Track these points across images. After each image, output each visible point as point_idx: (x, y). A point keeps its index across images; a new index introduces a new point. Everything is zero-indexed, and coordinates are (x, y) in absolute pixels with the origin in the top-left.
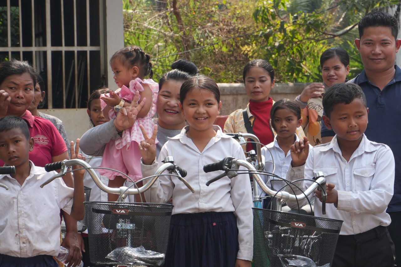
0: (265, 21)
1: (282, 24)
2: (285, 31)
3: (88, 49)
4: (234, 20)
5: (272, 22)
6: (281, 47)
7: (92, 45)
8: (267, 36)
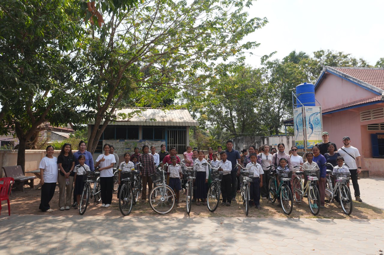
4: (206, 141)
5: (212, 141)
6: (213, 145)
7: (184, 144)
8: (211, 143)
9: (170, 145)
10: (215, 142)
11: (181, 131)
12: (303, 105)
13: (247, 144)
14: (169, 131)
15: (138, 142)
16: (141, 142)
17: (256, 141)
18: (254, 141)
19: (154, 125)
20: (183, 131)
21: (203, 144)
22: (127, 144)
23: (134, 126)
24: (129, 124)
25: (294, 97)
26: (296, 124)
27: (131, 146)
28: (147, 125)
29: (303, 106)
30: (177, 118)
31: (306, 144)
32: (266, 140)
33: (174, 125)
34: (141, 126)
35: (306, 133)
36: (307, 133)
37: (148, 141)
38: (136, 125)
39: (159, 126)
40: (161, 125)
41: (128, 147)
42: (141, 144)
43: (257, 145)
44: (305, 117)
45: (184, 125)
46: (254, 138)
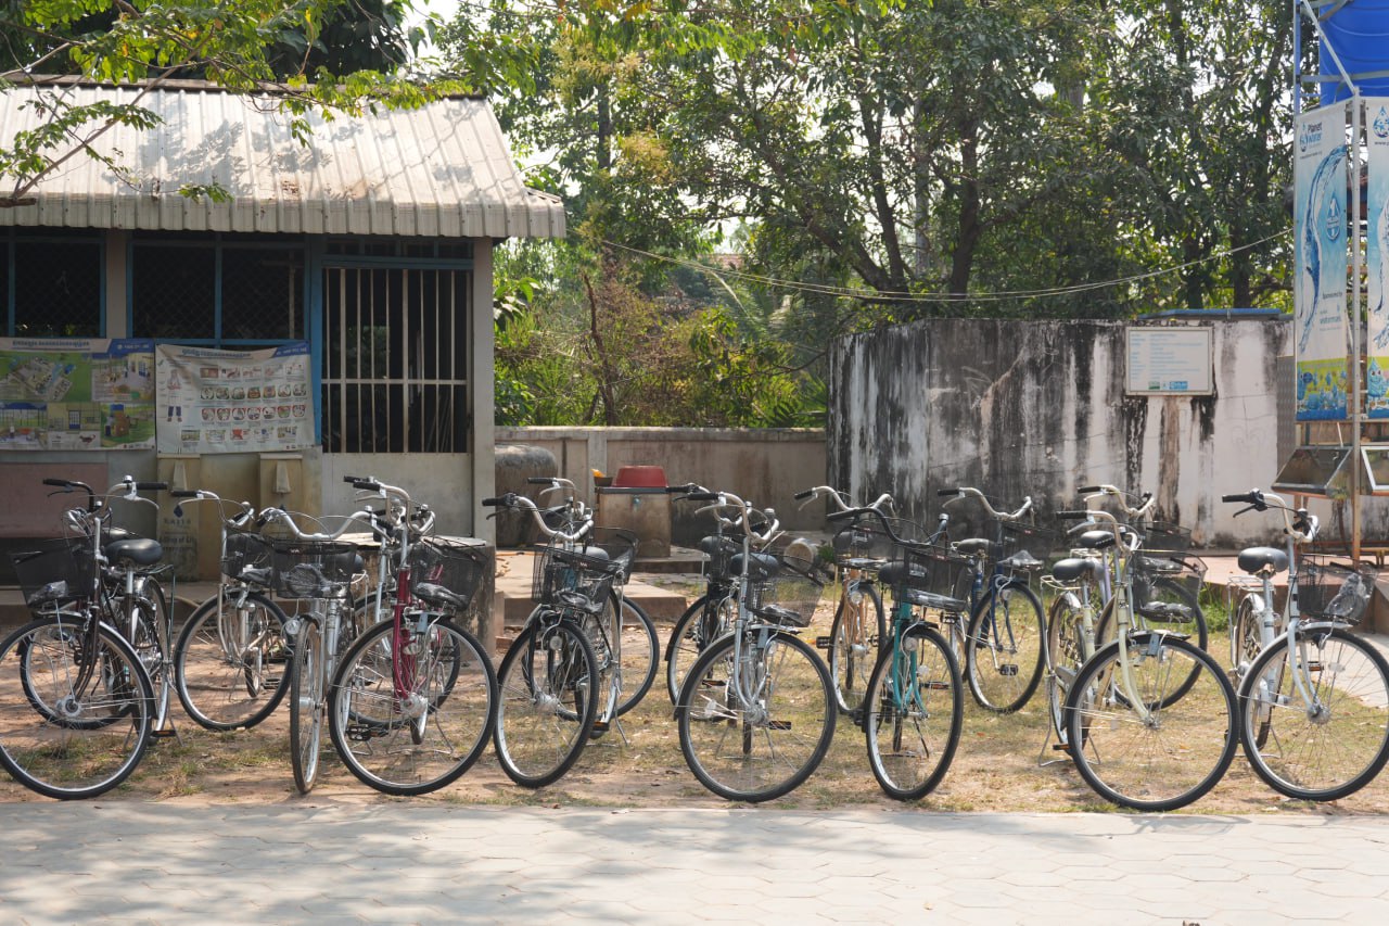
0: (705, 350)
1: (725, 354)
2: (728, 362)
3: (452, 382)
4: (668, 347)
5: (713, 352)
6: (725, 382)
7: (456, 378)
8: (707, 369)
9: (343, 381)
10: (735, 359)
11: (430, 275)
12: (1355, 89)
13: (958, 382)
14: (335, 275)
15: (96, 356)
16: (125, 353)
17: (1024, 355)
18: (1008, 360)
19: (219, 224)
20: (445, 275)
21: (646, 373)
22: (14, 370)
23: (66, 231)
24: (25, 217)
25: (1305, 18)
26: (1304, 234)
27: (41, 388)
28: (166, 225)
29: (1357, 99)
30: (420, 174)
31: (1358, 381)
32: (1100, 353)
33: (377, 230)
34: (115, 231)
35: (1364, 304)
36: (1373, 302)
37: (178, 350)
38: (82, 224)
39: (257, 236)
40: (272, 229)
41: (21, 397)
42: (120, 369)
43: (1029, 385)
44: (1364, 189)
45: (451, 230)
46: (1008, 332)
